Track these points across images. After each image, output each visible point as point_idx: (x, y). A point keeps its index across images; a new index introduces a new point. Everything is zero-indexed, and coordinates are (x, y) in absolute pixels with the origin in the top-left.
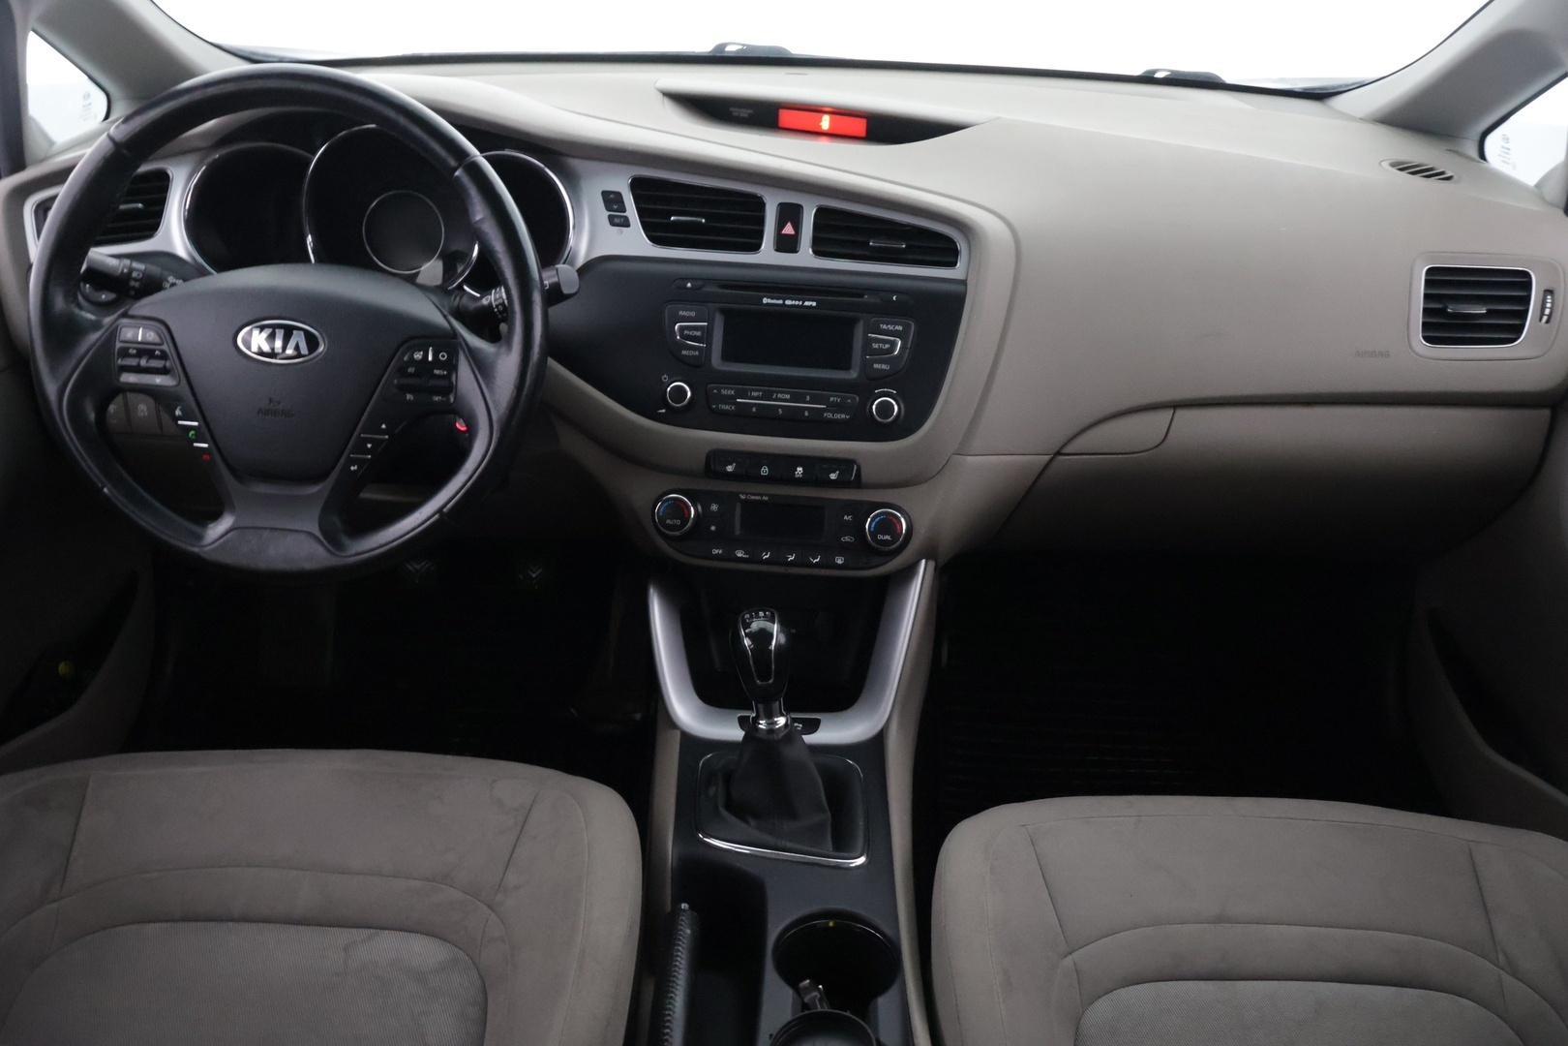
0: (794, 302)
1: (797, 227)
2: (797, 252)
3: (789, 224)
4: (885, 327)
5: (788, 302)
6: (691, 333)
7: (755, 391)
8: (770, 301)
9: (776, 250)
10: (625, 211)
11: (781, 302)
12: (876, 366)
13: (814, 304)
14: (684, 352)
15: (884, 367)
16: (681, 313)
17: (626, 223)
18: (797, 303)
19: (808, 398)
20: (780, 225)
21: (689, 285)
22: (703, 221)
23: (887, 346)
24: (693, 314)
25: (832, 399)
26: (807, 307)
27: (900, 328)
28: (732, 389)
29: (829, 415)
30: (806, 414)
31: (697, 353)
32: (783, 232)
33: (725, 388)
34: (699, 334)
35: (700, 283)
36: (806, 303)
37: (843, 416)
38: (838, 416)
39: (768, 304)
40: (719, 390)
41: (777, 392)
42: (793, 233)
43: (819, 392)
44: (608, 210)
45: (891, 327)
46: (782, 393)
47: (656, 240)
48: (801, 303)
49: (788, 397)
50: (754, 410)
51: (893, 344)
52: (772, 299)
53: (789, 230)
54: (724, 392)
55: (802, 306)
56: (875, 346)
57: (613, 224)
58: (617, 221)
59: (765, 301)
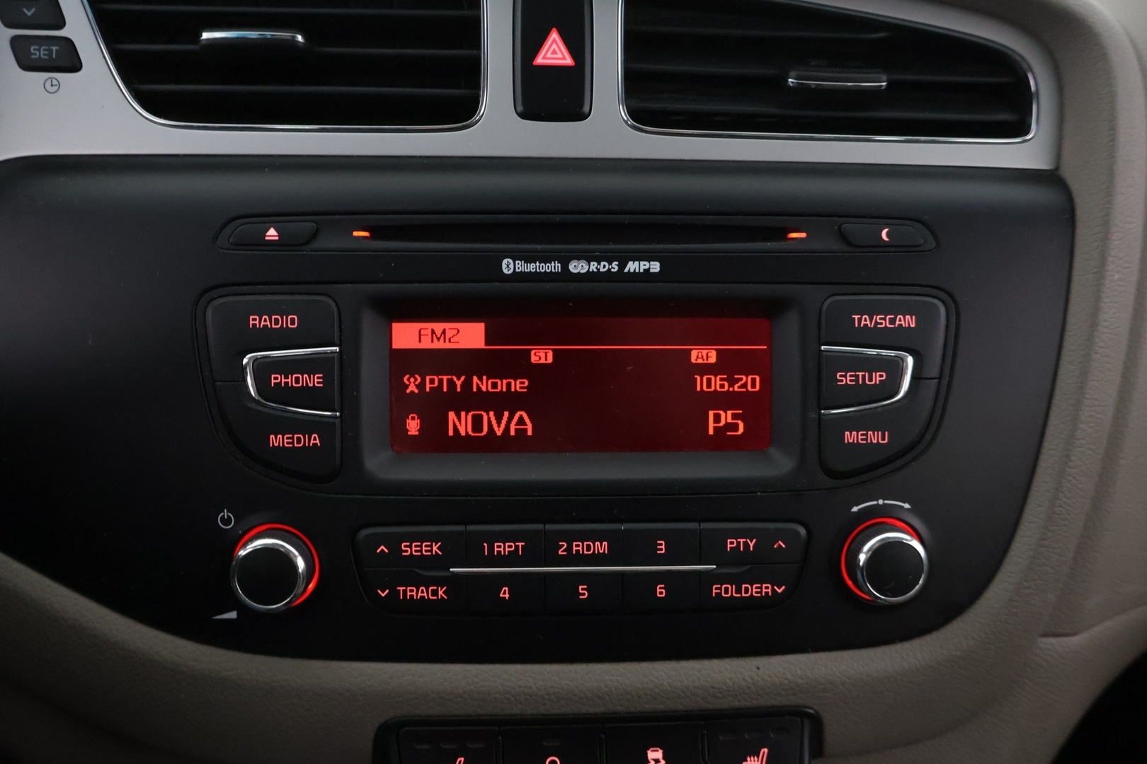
0: (593, 266)
1: (578, 42)
2: (581, 116)
3: (554, 35)
4: (866, 321)
5: (578, 267)
6: (290, 380)
7: (505, 537)
8: (521, 266)
9: (527, 114)
10: (61, 24)
11: (555, 267)
12: (850, 437)
13: (655, 267)
14: (275, 441)
15: (875, 437)
16: (254, 321)
17: (69, 61)
18: (604, 267)
19: (662, 547)
20: (529, 42)
21: (272, 233)
22: (300, 38)
23: (879, 377)
24: (291, 322)
25: (731, 544)
26: (635, 276)
27: (909, 321)
28: (432, 538)
29: (727, 591)
30: (661, 591)
31: (315, 440)
32: (540, 60)
33: (411, 538)
34: (316, 381)
35: (306, 226)
36: (632, 266)
37: (767, 589)
38: (754, 590)
39: (517, 276)
40: (394, 543)
41: (571, 537)
42: (569, 61)
43: (693, 526)
44: (10, 25)
45: (883, 322)
46: (582, 537)
47: (156, 104)
48: (615, 267)
49: (602, 547)
50: (505, 593)
51: (895, 369)
52: (529, 260)
53: (554, 52)
54: (410, 549)
55: (622, 276)
56: (845, 379)
57: (28, 65)
58: (38, 53)
59: (508, 266)
